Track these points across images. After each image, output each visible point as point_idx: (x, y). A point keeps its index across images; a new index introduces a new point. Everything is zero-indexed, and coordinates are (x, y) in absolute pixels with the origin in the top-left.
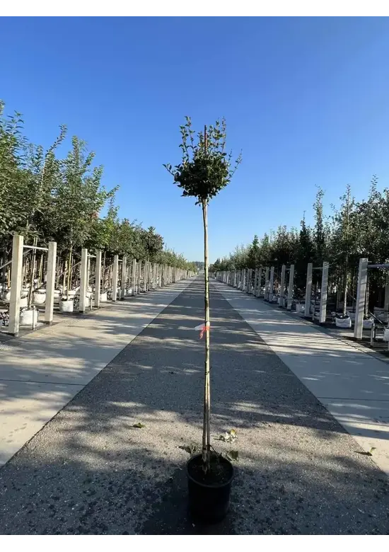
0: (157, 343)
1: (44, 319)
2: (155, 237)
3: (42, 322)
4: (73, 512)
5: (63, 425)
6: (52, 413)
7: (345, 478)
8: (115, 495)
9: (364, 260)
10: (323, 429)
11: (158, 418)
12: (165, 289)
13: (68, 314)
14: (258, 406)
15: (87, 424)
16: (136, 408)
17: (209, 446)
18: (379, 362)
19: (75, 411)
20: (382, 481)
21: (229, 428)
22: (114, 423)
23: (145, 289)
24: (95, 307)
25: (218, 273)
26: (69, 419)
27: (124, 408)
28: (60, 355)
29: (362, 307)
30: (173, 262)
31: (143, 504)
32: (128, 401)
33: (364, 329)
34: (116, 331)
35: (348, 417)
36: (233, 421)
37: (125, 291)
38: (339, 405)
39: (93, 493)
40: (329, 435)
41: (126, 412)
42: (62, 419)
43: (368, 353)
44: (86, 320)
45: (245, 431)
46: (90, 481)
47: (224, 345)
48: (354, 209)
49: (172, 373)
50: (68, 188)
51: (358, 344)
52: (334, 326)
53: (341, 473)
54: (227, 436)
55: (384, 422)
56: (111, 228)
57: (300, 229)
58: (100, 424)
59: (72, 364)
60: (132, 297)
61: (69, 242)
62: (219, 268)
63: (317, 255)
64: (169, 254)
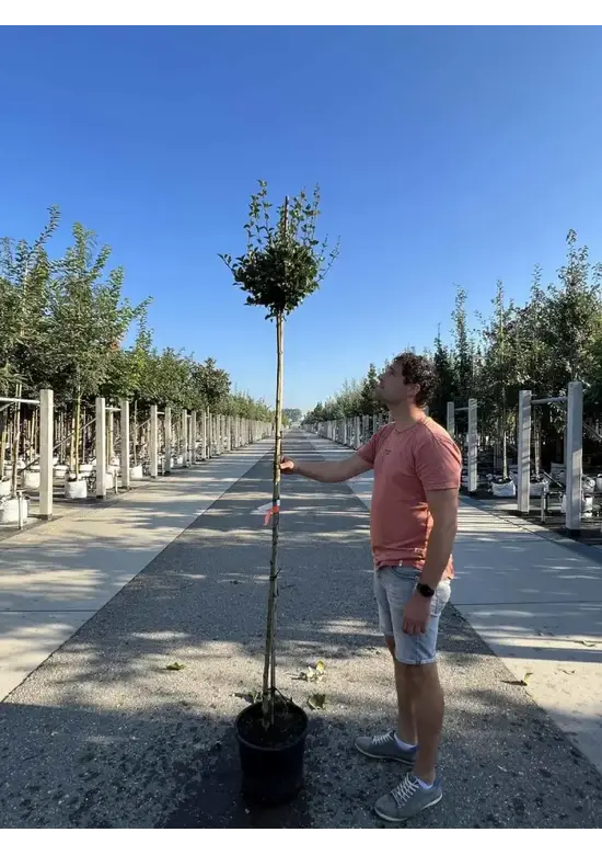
0: (218, 539)
1: (38, 513)
2: (216, 374)
3: (34, 516)
4: (60, 806)
5: (55, 675)
6: (41, 658)
7: (484, 720)
8: (129, 776)
9: (525, 394)
10: (458, 651)
11: (206, 653)
12: (235, 454)
13: (78, 502)
14: (364, 624)
15: (94, 669)
16: (174, 640)
17: (273, 689)
18: (553, 545)
19: (76, 651)
20: (536, 722)
21: (315, 660)
22: (139, 665)
23: (204, 456)
24: (122, 488)
25: (320, 425)
26: (66, 665)
27: (154, 641)
28: (60, 567)
29: (525, 464)
30: (248, 411)
31: (171, 785)
32: (162, 630)
33: (531, 497)
34: (154, 523)
35: (498, 630)
36: (323, 649)
37: (172, 460)
38: (488, 614)
39: (95, 775)
40: (467, 659)
41: (158, 647)
42: (55, 665)
43: (537, 533)
44: (106, 509)
45: (339, 663)
46: (90, 758)
47: (320, 534)
48: (513, 316)
49: (235, 583)
50: (68, 304)
51: (521, 521)
52: (491, 496)
53: (477, 716)
54: (310, 673)
55: (551, 634)
56: (142, 364)
57: (435, 351)
58: (115, 669)
59: (80, 579)
60: (183, 470)
61: (75, 389)
62: (320, 416)
63: (460, 388)
64: (241, 401)
